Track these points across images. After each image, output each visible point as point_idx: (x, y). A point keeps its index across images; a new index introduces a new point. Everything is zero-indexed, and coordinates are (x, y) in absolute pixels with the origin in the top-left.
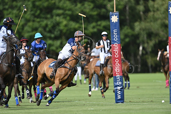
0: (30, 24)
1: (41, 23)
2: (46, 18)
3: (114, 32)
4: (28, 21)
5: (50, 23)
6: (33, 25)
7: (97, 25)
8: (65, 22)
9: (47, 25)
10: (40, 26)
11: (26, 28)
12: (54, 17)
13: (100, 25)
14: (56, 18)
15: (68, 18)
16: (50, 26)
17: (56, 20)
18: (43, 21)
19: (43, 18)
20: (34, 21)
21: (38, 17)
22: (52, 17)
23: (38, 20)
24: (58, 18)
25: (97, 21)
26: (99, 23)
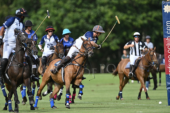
0: (70, 15)
1: (83, 13)
2: (89, 8)
3: (167, 24)
4: (68, 11)
5: (93, 14)
6: (74, 15)
7: (148, 16)
8: (110, 13)
9: (89, 16)
10: (82, 17)
11: (66, 20)
12: (98, 7)
13: (151, 16)
14: (101, 8)
15: (114, 8)
16: (93, 18)
17: (100, 10)
18: (85, 11)
19: (86, 8)
20: (74, 11)
21: (80, 6)
22: (96, 6)
23: (80, 10)
24: (102, 8)
25: (147, 12)
26: (150, 13)
